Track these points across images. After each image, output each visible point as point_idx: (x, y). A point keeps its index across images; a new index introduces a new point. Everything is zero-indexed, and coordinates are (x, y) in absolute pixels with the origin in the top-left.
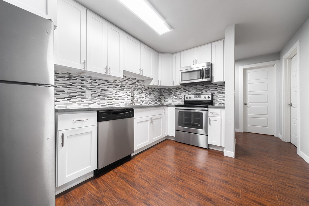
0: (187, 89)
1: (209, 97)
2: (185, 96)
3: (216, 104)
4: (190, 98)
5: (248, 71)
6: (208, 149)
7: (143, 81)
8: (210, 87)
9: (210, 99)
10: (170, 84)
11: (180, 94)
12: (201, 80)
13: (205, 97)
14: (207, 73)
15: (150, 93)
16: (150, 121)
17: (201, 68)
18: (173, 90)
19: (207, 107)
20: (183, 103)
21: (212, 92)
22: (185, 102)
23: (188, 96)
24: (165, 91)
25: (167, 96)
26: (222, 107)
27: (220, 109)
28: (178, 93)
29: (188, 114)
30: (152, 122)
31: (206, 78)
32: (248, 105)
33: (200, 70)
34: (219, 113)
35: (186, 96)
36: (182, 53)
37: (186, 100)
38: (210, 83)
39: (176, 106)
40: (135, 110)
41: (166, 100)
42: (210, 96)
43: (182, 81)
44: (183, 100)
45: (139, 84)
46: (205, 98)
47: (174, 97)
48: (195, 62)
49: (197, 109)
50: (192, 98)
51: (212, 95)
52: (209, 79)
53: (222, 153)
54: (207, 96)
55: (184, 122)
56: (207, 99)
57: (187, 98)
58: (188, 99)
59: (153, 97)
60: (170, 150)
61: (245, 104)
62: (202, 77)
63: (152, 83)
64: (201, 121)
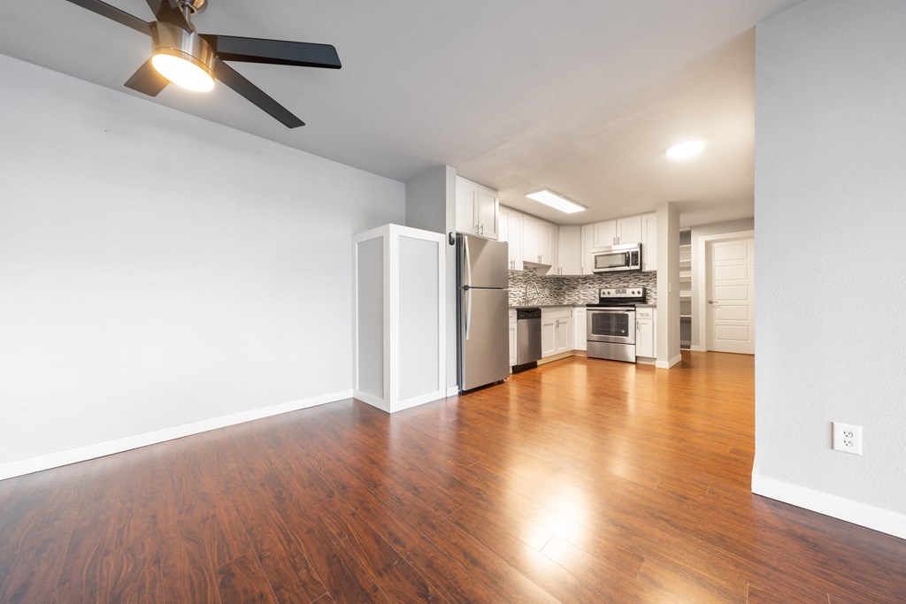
0: (605, 279)
1: (639, 293)
2: (600, 290)
3: (650, 303)
4: (609, 293)
5: (715, 245)
6: (635, 363)
7: (535, 269)
8: (642, 277)
9: (641, 295)
10: (577, 273)
11: (591, 286)
12: (627, 268)
13: (633, 291)
14: (635, 258)
15: (544, 287)
16: (555, 325)
17: (626, 251)
18: (580, 281)
19: (634, 306)
20: (597, 302)
21: (645, 284)
22: (601, 299)
23: (606, 291)
24: (566, 282)
25: (569, 290)
26: (654, 306)
27: (651, 309)
28: (588, 285)
29: (606, 316)
30: (557, 326)
31: (633, 265)
32: (715, 304)
33: (625, 254)
34: (650, 314)
35: (602, 291)
36: (596, 225)
37: (602, 296)
38: (640, 271)
39: (588, 305)
40: (542, 310)
41: (567, 297)
42: (641, 290)
43: (596, 268)
44: (597, 296)
45: (531, 274)
46: (633, 293)
47: (582, 291)
48: (617, 241)
49: (620, 310)
50: (613, 294)
51: (645, 290)
52: (638, 267)
53: (654, 366)
54: (636, 290)
55: (600, 329)
56: (636, 295)
57: (604, 293)
58: (607, 296)
59: (547, 292)
60: (579, 371)
61: (711, 303)
62: (627, 264)
63: (550, 273)
64: (626, 327)
